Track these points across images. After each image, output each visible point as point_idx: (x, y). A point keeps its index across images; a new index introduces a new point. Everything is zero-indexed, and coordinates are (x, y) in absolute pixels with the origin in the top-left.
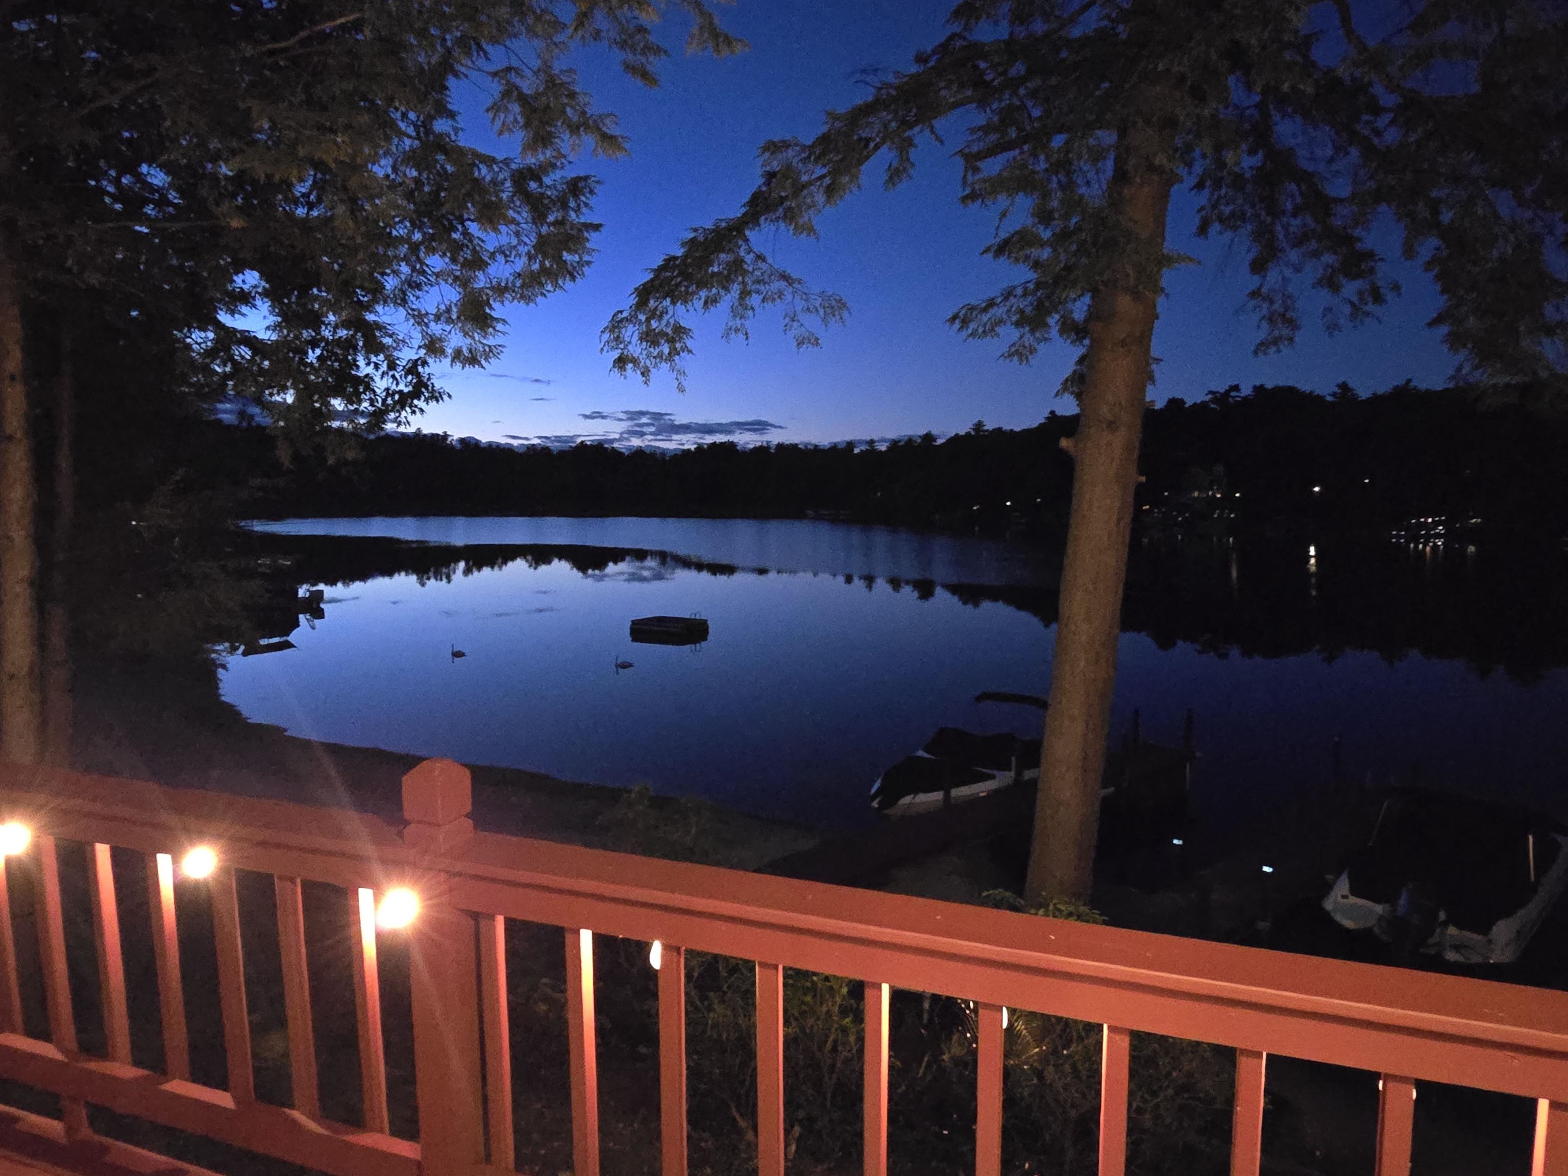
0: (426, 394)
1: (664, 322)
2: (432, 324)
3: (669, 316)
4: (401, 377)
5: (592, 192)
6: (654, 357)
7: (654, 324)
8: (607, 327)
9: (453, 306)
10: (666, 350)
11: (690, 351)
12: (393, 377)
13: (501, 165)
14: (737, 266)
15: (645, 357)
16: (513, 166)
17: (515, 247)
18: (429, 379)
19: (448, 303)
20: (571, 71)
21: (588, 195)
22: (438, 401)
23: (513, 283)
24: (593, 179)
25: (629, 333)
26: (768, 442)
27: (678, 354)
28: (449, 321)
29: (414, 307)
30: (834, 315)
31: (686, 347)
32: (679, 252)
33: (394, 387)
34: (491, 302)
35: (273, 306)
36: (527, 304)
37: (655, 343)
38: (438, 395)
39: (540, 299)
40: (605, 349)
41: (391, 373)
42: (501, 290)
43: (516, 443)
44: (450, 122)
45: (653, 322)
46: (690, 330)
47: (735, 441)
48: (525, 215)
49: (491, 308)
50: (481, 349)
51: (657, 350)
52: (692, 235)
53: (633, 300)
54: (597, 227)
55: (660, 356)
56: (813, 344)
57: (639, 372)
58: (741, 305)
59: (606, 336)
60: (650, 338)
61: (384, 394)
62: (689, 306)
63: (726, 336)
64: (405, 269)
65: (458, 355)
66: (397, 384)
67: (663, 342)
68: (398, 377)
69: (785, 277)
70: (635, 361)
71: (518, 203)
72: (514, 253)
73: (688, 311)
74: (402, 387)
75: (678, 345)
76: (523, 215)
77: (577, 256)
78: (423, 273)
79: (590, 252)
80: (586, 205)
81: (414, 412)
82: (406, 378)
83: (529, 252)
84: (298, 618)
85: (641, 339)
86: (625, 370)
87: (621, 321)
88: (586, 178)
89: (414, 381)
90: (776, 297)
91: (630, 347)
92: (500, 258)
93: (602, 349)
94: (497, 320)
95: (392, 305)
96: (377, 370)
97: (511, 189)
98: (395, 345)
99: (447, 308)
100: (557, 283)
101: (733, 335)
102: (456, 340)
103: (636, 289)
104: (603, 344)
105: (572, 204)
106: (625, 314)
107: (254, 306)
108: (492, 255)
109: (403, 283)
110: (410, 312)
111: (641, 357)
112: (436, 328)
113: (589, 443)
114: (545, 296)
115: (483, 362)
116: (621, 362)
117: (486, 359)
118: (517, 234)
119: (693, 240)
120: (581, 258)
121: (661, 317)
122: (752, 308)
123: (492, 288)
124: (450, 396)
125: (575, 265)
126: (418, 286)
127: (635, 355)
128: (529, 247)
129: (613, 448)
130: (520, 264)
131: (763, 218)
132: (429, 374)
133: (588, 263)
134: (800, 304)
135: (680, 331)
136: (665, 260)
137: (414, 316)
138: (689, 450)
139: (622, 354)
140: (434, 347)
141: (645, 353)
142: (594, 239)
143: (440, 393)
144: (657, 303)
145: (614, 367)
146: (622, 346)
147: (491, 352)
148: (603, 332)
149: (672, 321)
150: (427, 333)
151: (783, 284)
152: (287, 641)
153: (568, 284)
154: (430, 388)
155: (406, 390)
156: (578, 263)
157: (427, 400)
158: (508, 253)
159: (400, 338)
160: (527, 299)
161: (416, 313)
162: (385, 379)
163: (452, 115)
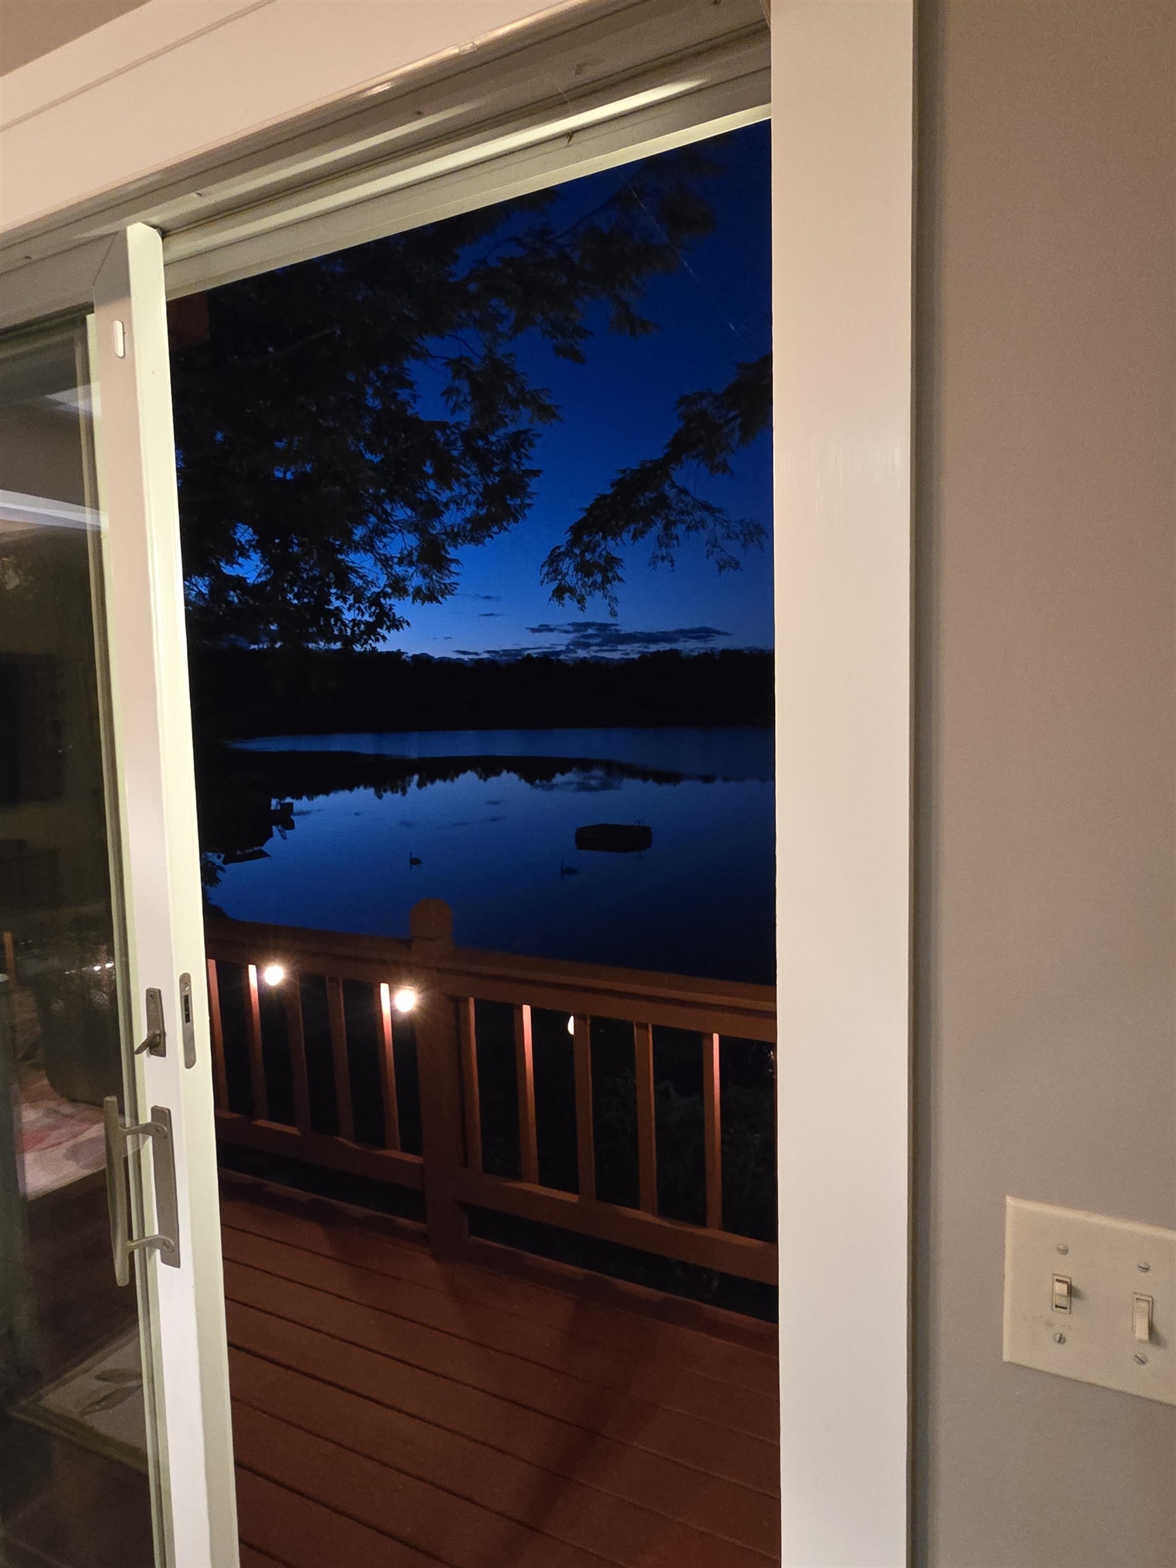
0: (388, 623)
1: (597, 554)
2: (396, 568)
3: (601, 549)
4: (365, 608)
5: (531, 445)
6: (589, 586)
7: (588, 556)
8: (547, 561)
9: (414, 551)
10: (599, 578)
11: (621, 580)
12: (359, 608)
13: (453, 429)
14: (662, 502)
15: (580, 586)
16: (463, 428)
17: (465, 496)
18: (391, 609)
19: (409, 548)
20: (511, 355)
21: (527, 448)
22: (398, 629)
23: (464, 528)
24: (532, 432)
25: (565, 566)
26: (712, 649)
27: (611, 583)
28: (411, 564)
29: (381, 552)
30: (753, 541)
31: (617, 575)
32: (609, 492)
33: (359, 618)
34: (447, 547)
35: (263, 556)
36: (477, 545)
37: (589, 574)
38: (398, 623)
39: (487, 540)
40: (545, 581)
41: (357, 605)
42: (454, 536)
43: (466, 657)
44: (408, 391)
45: (586, 554)
46: (620, 559)
47: (679, 648)
48: (474, 469)
49: (447, 552)
50: (438, 587)
51: (591, 579)
52: (621, 476)
53: (568, 536)
54: (536, 473)
55: (594, 584)
56: (734, 567)
57: (575, 600)
58: (666, 535)
59: (545, 570)
60: (584, 569)
61: (351, 624)
62: (619, 540)
63: (653, 564)
64: (373, 519)
65: (418, 595)
66: (363, 615)
67: (596, 571)
68: (363, 609)
69: (706, 507)
70: (572, 591)
71: (468, 459)
72: (464, 502)
73: (617, 544)
74: (367, 618)
75: (610, 575)
76: (471, 470)
77: (519, 499)
78: (388, 522)
79: (530, 495)
80: (527, 456)
81: (377, 640)
82: (370, 609)
83: (478, 499)
84: (272, 829)
85: (576, 570)
86: (563, 599)
87: (560, 554)
88: (525, 432)
89: (378, 611)
90: (699, 525)
91: (567, 578)
92: (453, 507)
93: (542, 582)
94: (452, 561)
95: (362, 552)
96: (345, 603)
97: (462, 448)
98: (365, 586)
99: (409, 553)
100: (502, 525)
101: (659, 564)
102: (417, 581)
103: (571, 528)
104: (543, 575)
105: (514, 456)
106: (562, 549)
107: (249, 557)
108: (446, 505)
109: (371, 532)
110: (378, 556)
111: (577, 587)
112: (399, 570)
113: (534, 656)
114: (492, 537)
115: (440, 598)
116: (559, 593)
117: (442, 596)
118: (467, 486)
119: (620, 480)
120: (522, 502)
121: (593, 551)
122: (677, 538)
123: (446, 534)
124: (408, 624)
125: (517, 507)
126: (384, 534)
127: (572, 585)
128: (478, 495)
129: (559, 660)
130: (469, 511)
131: (685, 455)
132: (390, 605)
133: (529, 506)
134: (720, 531)
135: (612, 561)
136: (596, 499)
137: (380, 560)
138: (633, 659)
139: (561, 583)
140: (398, 587)
141: (580, 582)
142: (534, 484)
143: (400, 621)
144: (590, 538)
145: (553, 596)
146: (559, 577)
147: (446, 590)
148: (543, 566)
149: (604, 553)
150: (391, 574)
151: (705, 514)
152: (261, 851)
153: (512, 526)
154: (391, 617)
155: (371, 620)
156: (520, 506)
157: (388, 629)
158: (459, 501)
159: (369, 579)
160: (477, 541)
161: (383, 558)
162: (352, 611)
163: (410, 385)
